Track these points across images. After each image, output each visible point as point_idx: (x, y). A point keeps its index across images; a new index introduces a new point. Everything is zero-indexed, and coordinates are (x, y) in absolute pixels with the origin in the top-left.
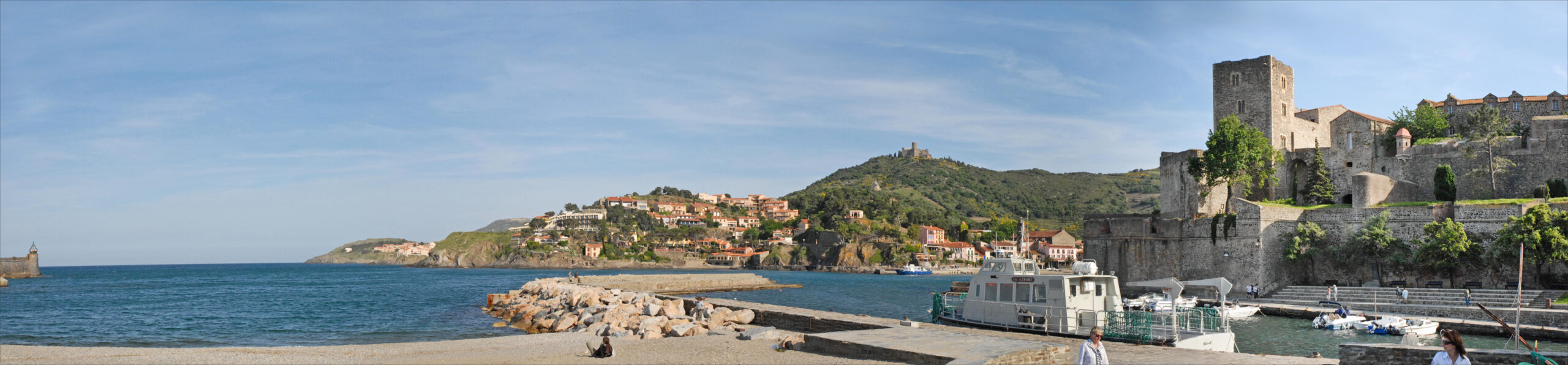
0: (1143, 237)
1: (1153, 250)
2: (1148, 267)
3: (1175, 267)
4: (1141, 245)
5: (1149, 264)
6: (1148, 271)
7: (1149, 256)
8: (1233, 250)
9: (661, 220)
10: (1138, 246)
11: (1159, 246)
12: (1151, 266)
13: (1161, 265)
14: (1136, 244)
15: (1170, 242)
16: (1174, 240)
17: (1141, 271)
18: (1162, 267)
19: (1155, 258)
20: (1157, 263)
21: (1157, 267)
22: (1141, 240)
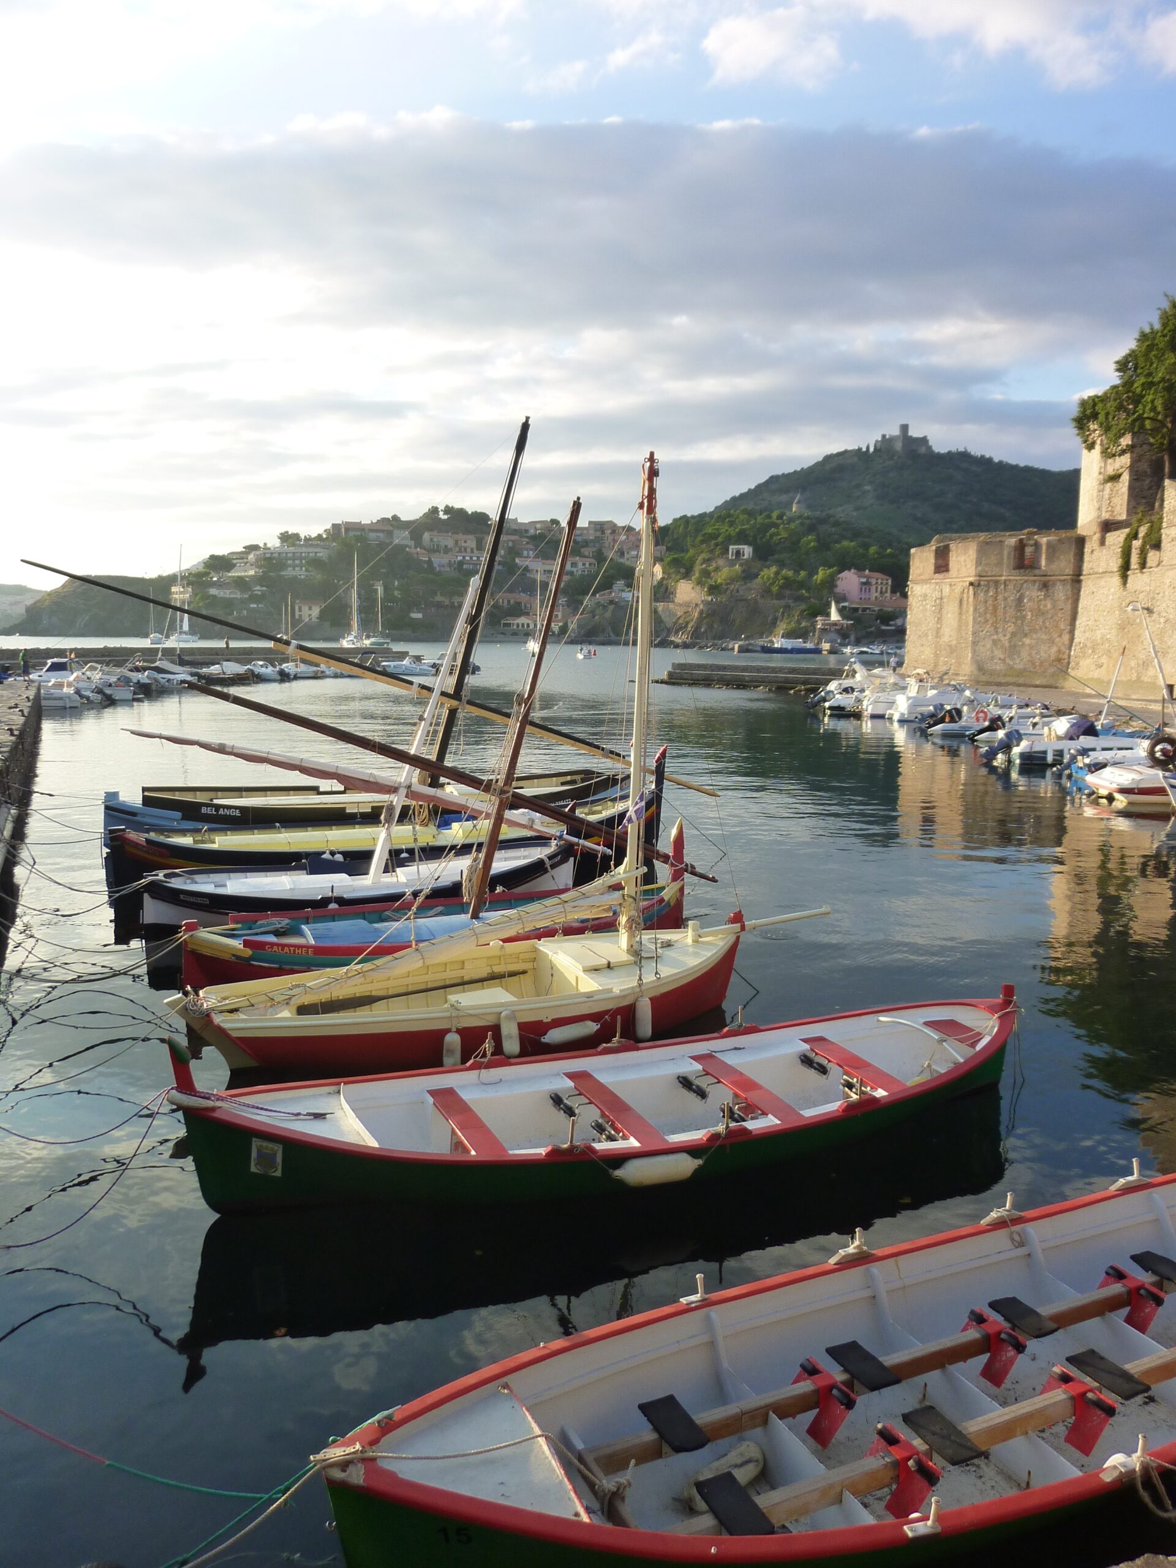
0: (1001, 576)
1: (1020, 601)
2: (1008, 636)
3: (1060, 636)
4: (997, 592)
5: (1011, 628)
6: (1007, 644)
7: (1011, 612)
8: (1152, 595)
9: (430, 562)
10: (991, 594)
11: (1033, 593)
12: (1014, 634)
13: (1033, 631)
14: (987, 591)
15: (1054, 585)
16: (1061, 581)
17: (995, 642)
18: (1035, 636)
19: (1024, 617)
20: (1026, 628)
21: (1026, 635)
22: (997, 582)
